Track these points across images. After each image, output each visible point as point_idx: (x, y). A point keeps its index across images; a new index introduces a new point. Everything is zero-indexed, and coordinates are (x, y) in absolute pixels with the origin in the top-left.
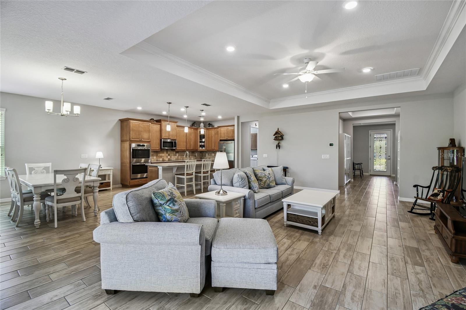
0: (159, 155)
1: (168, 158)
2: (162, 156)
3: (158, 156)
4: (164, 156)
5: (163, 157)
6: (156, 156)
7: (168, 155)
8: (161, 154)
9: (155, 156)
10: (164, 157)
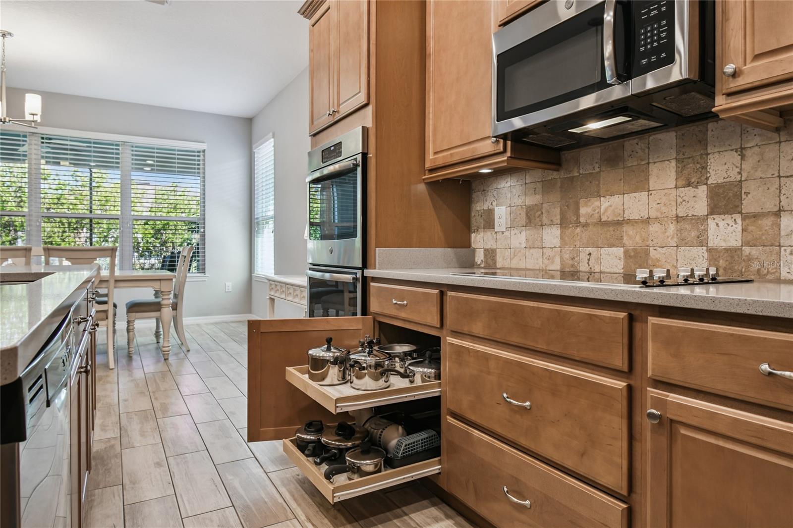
0: (583, 211)
1: (701, 241)
2: (619, 223)
3: (578, 223)
4: (647, 221)
5: (632, 237)
6: (564, 224)
7: (714, 210)
8: (616, 200)
9: (552, 224)
10: (654, 228)
